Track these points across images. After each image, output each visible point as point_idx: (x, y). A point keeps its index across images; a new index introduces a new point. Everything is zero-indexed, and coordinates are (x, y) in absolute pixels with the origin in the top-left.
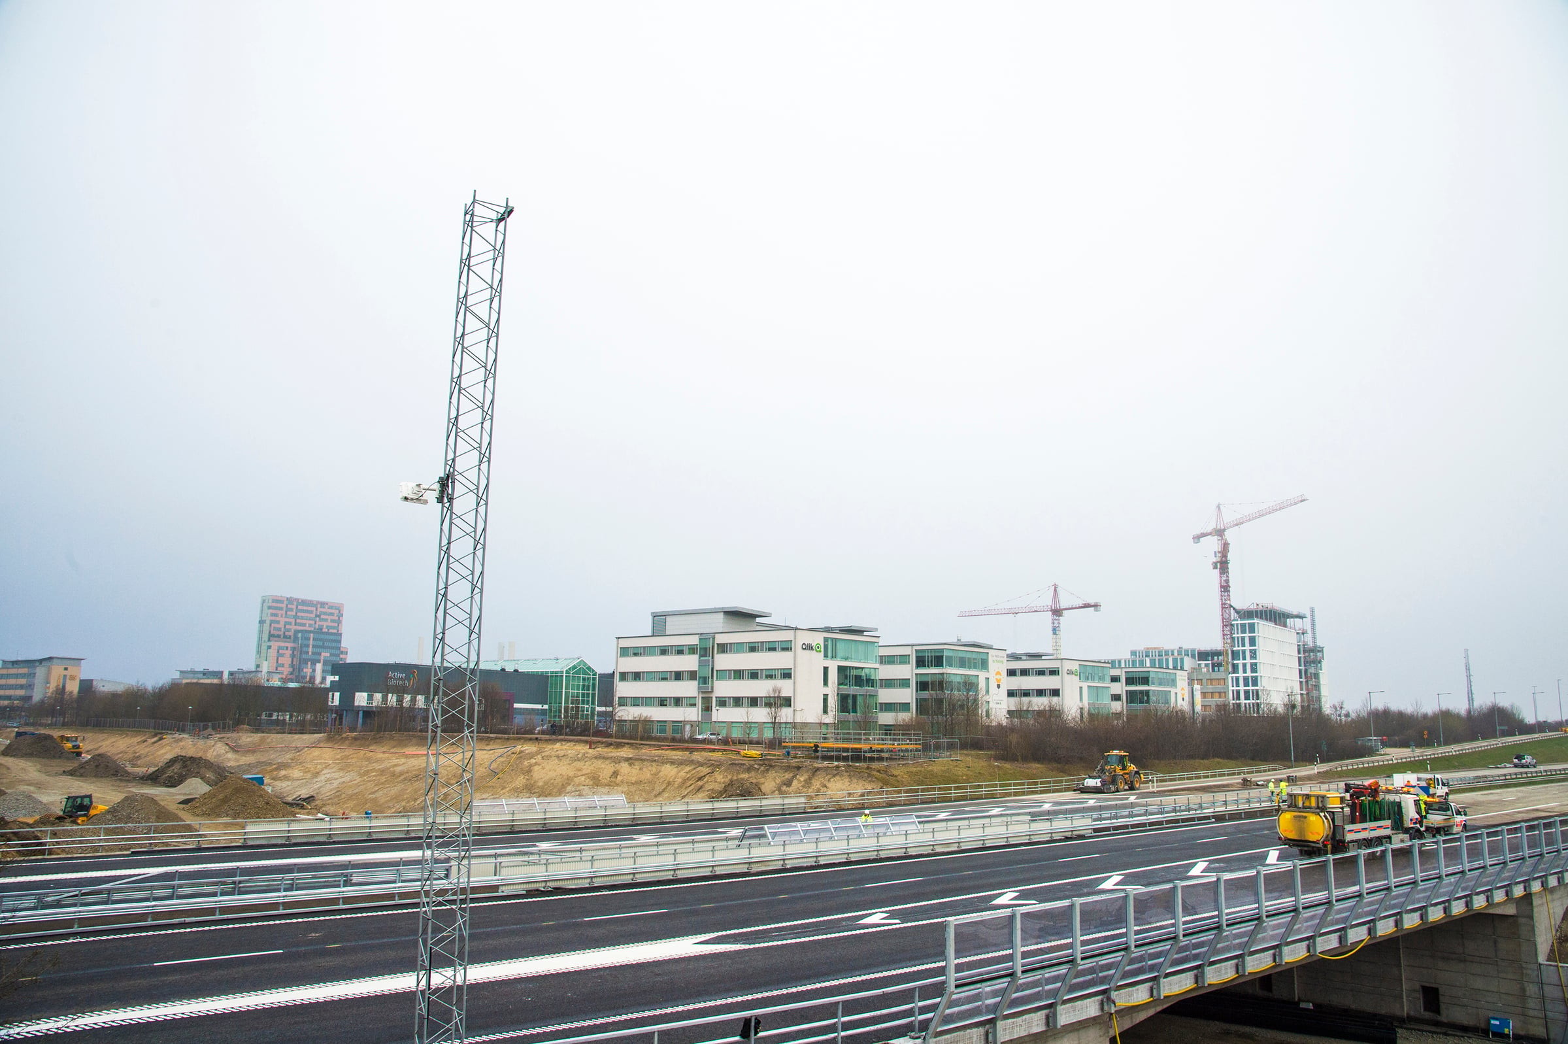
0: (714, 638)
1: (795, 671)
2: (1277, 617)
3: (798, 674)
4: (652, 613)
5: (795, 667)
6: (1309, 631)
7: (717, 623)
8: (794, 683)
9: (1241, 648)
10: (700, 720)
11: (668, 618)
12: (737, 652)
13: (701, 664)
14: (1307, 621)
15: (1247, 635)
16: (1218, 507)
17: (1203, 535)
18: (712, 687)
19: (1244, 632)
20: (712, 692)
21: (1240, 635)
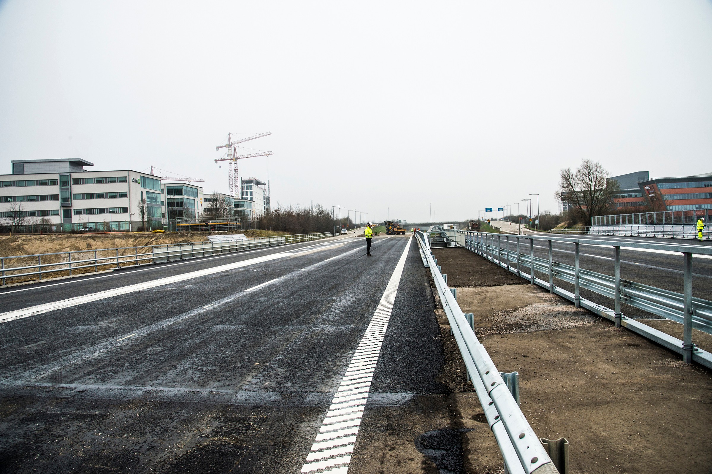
0: (70, 175)
1: (129, 193)
2: (258, 183)
3: (131, 195)
4: (12, 161)
5: (129, 191)
6: (267, 190)
7: (66, 168)
8: (130, 200)
9: (246, 196)
10: (63, 223)
11: (25, 165)
12: (88, 183)
13: (62, 190)
14: (266, 186)
15: (249, 191)
16: (229, 134)
17: (221, 147)
18: (71, 204)
19: (247, 189)
20: (71, 206)
21: (246, 191)
